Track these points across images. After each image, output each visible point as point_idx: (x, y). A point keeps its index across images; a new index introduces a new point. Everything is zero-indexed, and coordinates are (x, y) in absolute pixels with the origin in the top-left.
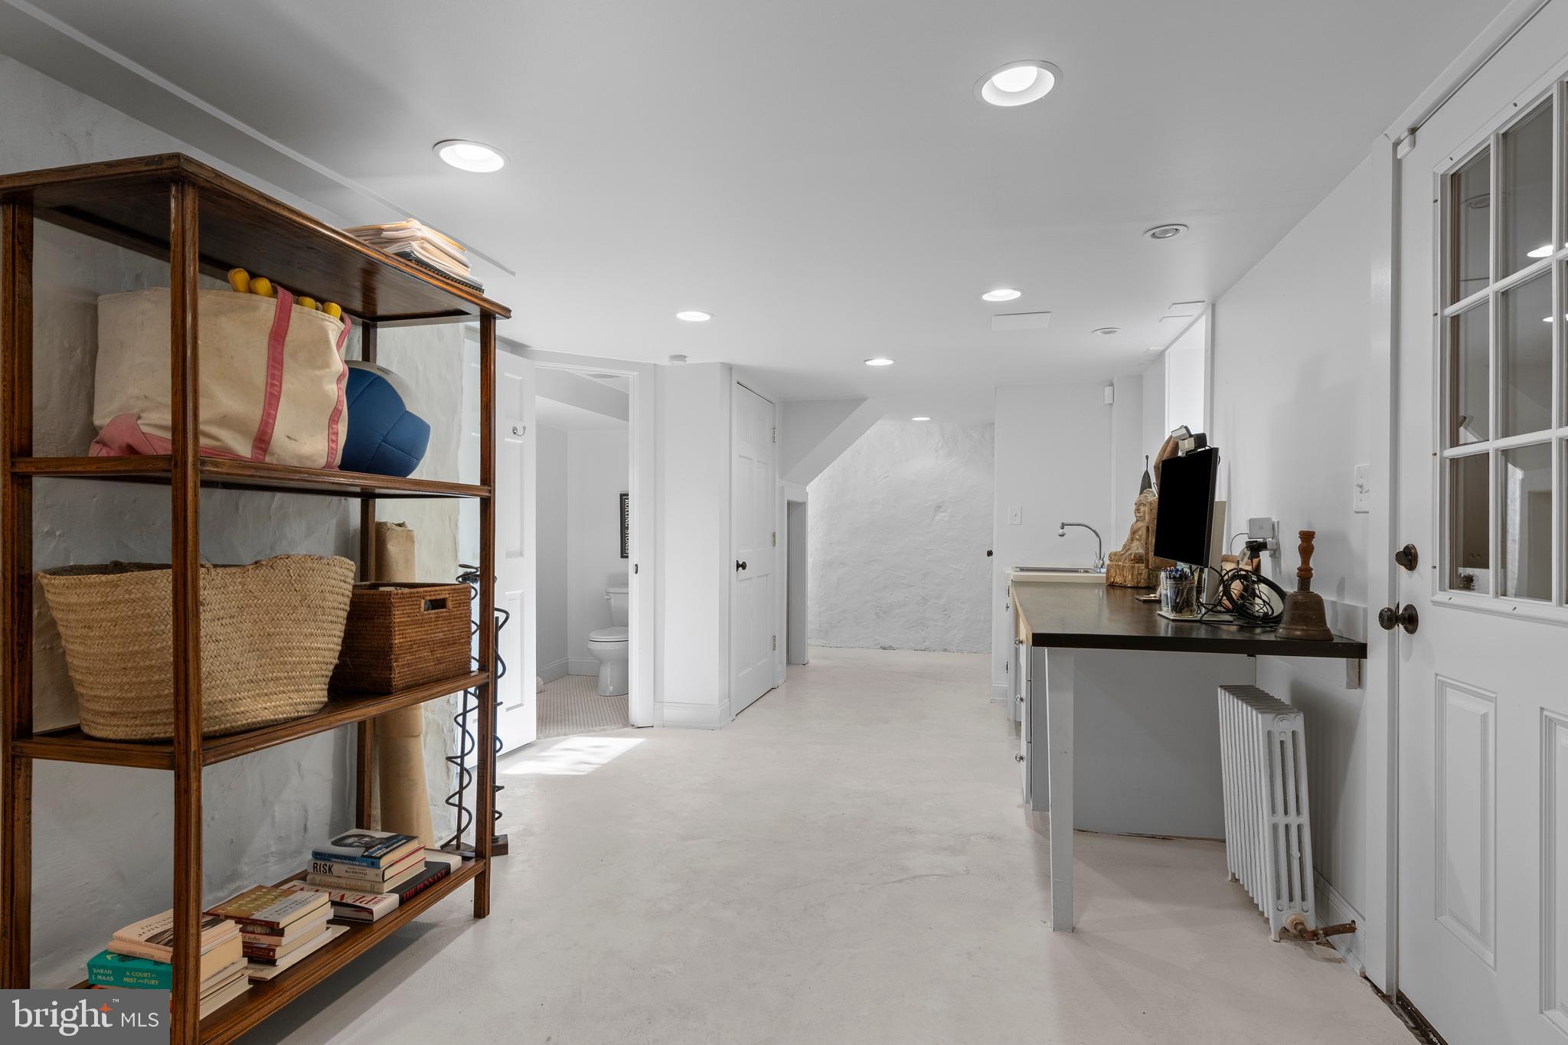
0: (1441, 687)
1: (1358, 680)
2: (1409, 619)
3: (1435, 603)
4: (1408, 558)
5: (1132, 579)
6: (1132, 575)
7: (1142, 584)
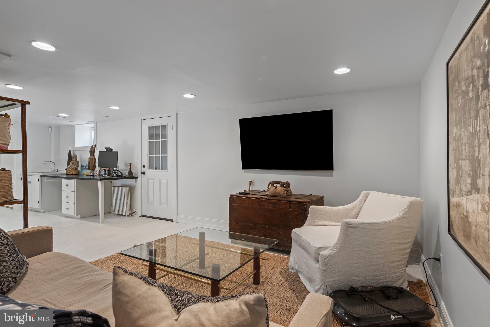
0: (148, 180)
1: (136, 181)
2: (143, 173)
3: (147, 171)
4: (144, 166)
5: (75, 173)
6: (75, 172)
7: (77, 174)
